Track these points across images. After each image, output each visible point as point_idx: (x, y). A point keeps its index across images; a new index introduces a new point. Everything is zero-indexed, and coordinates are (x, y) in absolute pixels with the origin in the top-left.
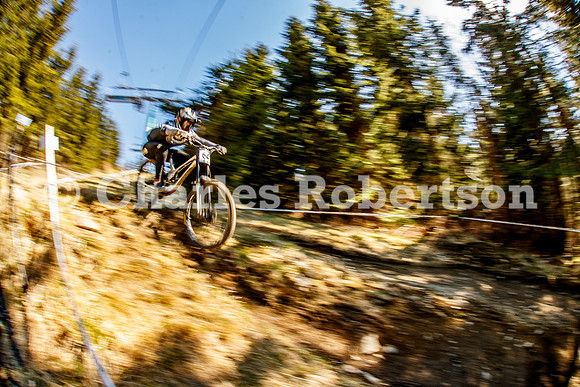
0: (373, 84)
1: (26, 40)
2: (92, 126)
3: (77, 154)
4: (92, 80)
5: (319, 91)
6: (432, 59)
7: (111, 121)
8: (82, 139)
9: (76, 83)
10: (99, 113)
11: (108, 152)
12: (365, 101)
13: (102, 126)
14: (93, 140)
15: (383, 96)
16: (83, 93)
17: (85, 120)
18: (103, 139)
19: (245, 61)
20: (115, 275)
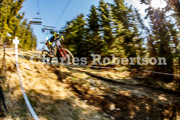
0: (116, 27)
1: (10, 9)
3: (24, 45)
4: (29, 22)
6: (135, 21)
7: (34, 36)
8: (25, 41)
9: (24, 23)
10: (31, 33)
11: (33, 45)
12: (114, 33)
14: (29, 41)
15: (119, 31)
16: (26, 26)
17: (26, 35)
18: (32, 41)
19: (77, 19)
20: (36, 84)
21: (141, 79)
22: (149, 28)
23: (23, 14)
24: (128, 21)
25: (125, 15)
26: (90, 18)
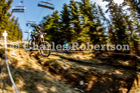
0: (83, 20)
1: (2, 9)
2: (16, 30)
3: (12, 37)
4: (16, 19)
5: (70, 22)
6: (98, 14)
7: (21, 29)
8: (14, 33)
9: (13, 20)
10: (18, 27)
11: (20, 37)
12: (81, 24)
13: (18, 30)
14: (16, 34)
15: (86, 23)
16: (14, 22)
17: (14, 29)
21: (104, 59)
25: (90, 10)
26: (63, 13)
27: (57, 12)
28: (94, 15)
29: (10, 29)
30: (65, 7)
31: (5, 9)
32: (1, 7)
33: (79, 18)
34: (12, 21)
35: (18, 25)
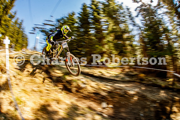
0: (107, 25)
2: (20, 36)
6: (126, 18)
7: (26, 35)
8: (17, 40)
10: (22, 32)
11: (24, 45)
12: (104, 30)
13: (23, 36)
14: (20, 41)
15: (110, 29)
16: (18, 26)
18: (23, 40)
19: (68, 17)
20: (26, 83)
21: (133, 76)
22: (141, 25)
23: (15, 13)
24: (119, 19)
25: (116, 12)
26: (81, 16)
27: (73, 14)
28: (121, 18)
29: (12, 35)
30: (84, 7)
31: (6, 8)
32: (2, 6)
33: (102, 22)
34: (16, 24)
35: (23, 29)
